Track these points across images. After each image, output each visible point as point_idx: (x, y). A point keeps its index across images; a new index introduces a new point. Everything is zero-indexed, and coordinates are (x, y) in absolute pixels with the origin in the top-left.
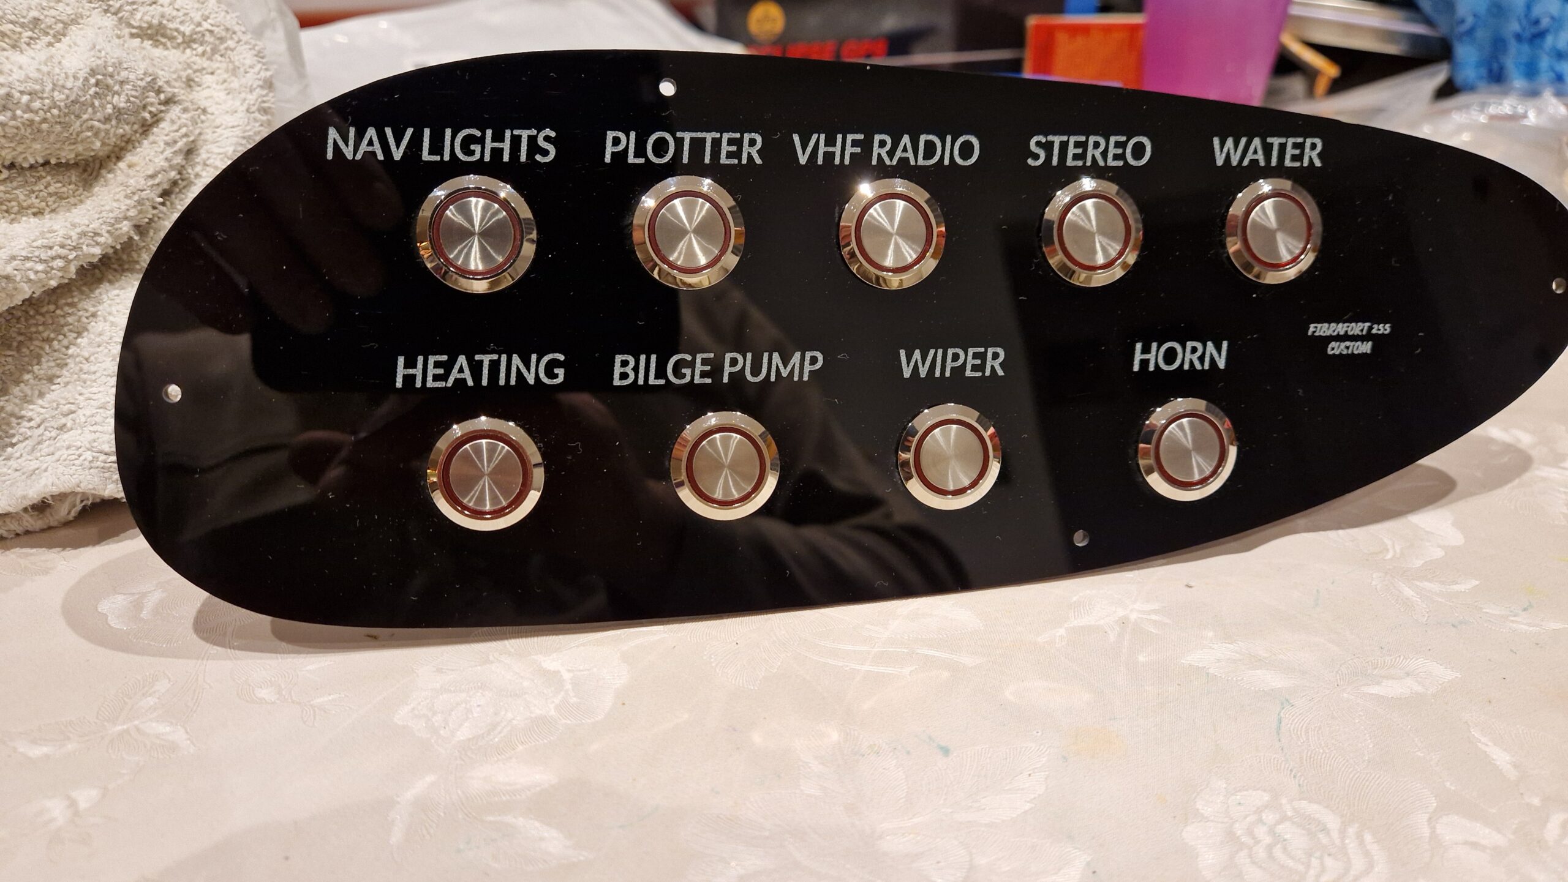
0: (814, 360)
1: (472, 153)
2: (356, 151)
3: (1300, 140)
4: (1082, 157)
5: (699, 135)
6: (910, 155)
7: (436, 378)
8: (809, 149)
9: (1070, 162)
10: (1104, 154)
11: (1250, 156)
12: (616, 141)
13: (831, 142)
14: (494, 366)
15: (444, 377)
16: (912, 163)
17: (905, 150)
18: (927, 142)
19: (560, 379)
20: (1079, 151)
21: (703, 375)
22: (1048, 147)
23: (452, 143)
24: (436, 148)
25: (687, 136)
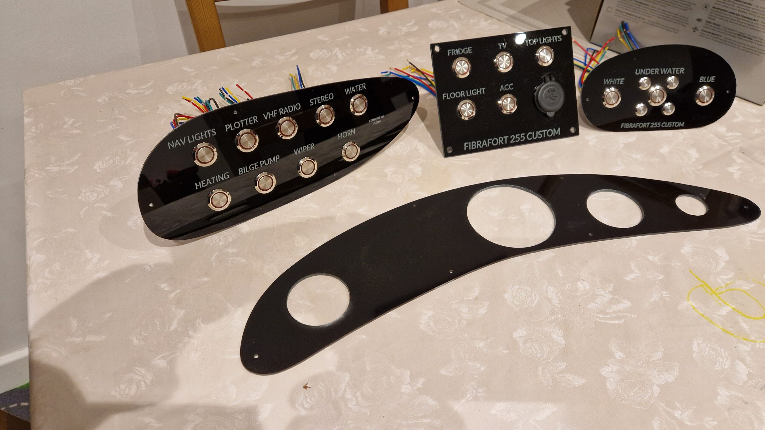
0: (278, 157)
1: (199, 138)
2: (175, 146)
3: (361, 85)
4: (320, 101)
5: (244, 120)
6: (287, 111)
7: (204, 185)
8: (267, 116)
9: (318, 103)
10: (325, 99)
11: (352, 91)
12: (228, 127)
13: (271, 113)
14: (215, 179)
15: (206, 184)
16: (288, 112)
17: (286, 110)
18: (290, 107)
19: (229, 177)
20: (320, 100)
21: (257, 167)
22: (314, 101)
23: (194, 138)
24: (191, 140)
25: (242, 121)
